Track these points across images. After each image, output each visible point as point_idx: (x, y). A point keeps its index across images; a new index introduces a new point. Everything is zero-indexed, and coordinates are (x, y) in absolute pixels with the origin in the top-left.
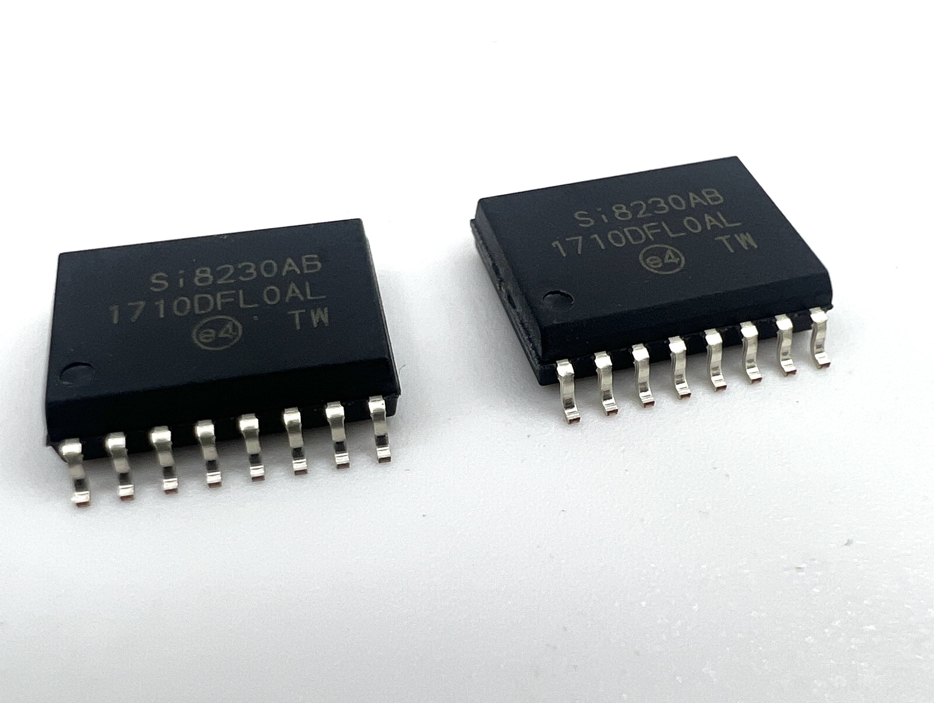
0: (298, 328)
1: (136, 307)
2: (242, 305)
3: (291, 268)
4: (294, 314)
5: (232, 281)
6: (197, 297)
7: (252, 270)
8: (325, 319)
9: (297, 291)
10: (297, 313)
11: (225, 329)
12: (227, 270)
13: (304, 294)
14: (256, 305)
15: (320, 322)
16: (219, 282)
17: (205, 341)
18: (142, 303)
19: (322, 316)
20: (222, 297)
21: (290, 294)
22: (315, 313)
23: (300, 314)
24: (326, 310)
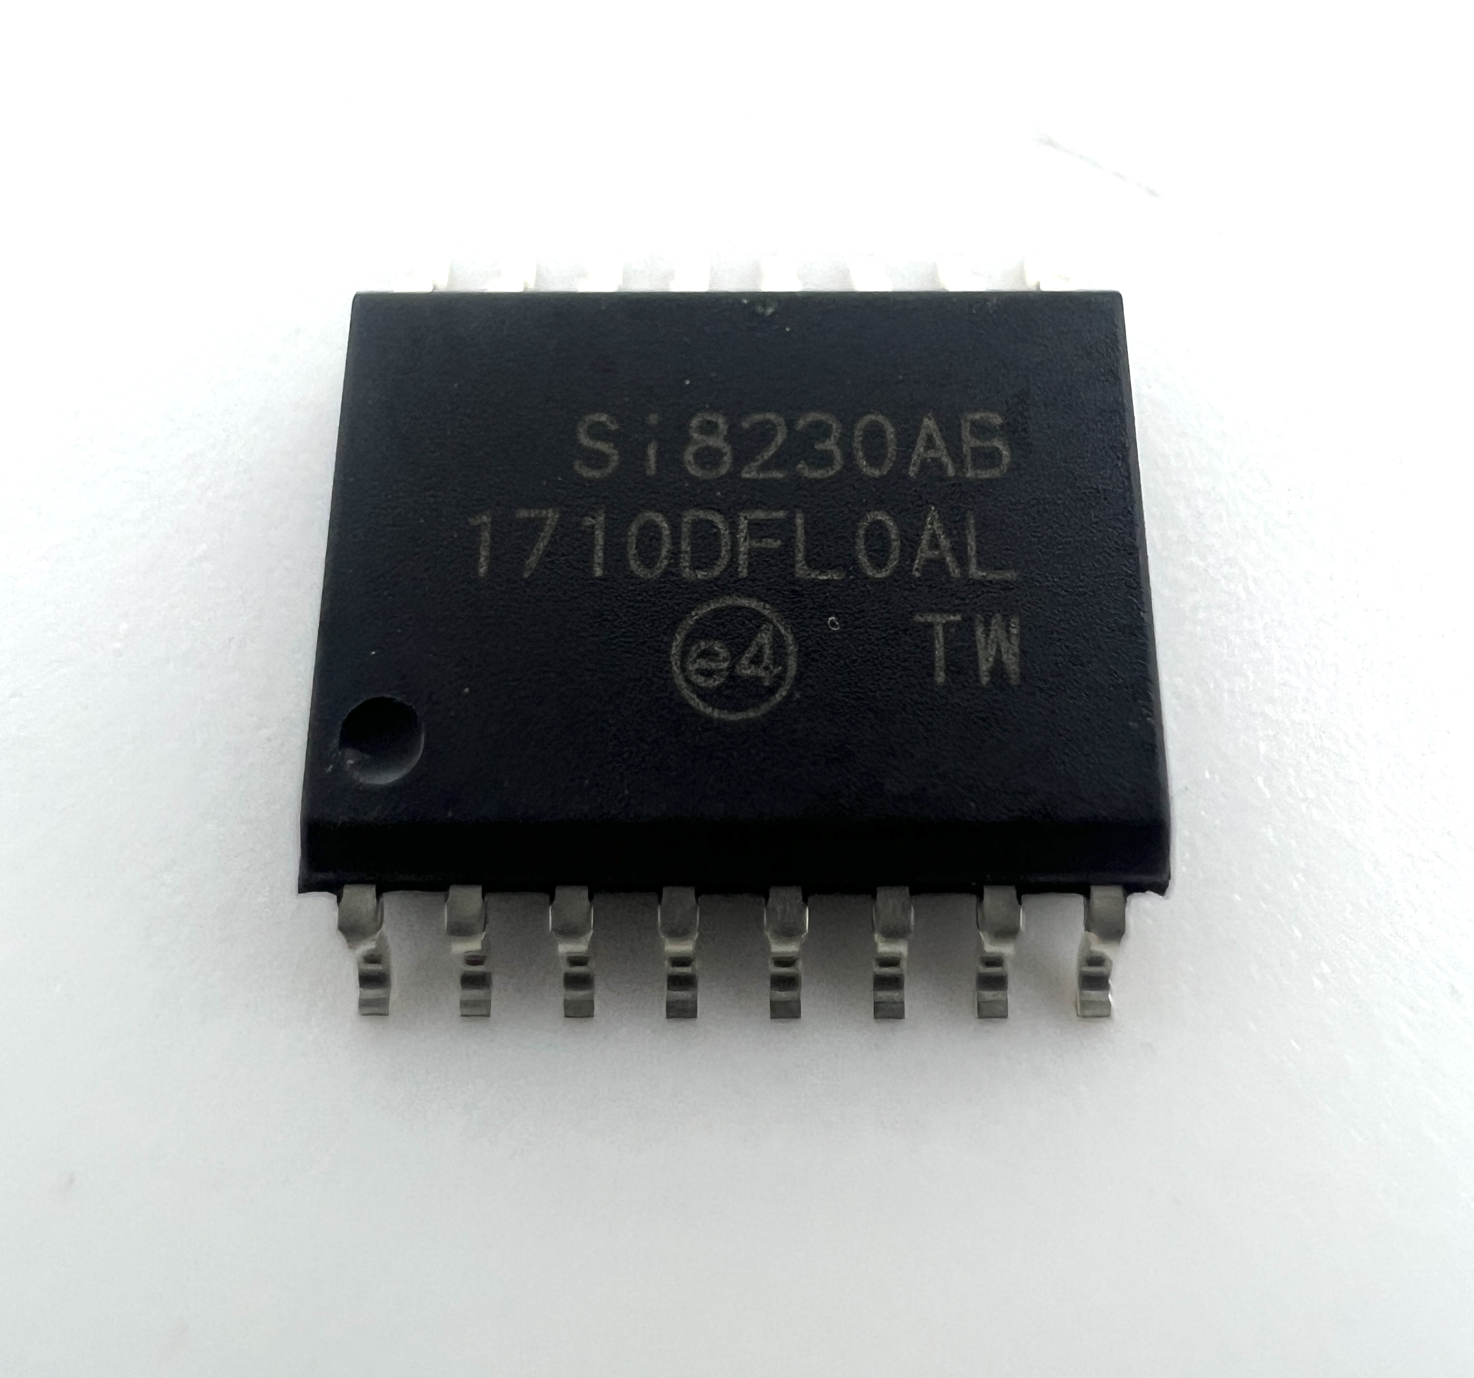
0: (940, 677)
1: (536, 526)
2: (801, 570)
3: (931, 454)
4: (930, 626)
5: (778, 475)
6: (689, 516)
7: (830, 445)
8: (1012, 663)
9: (944, 542)
10: (938, 619)
11: (753, 649)
12: (765, 433)
13: (962, 561)
14: (834, 576)
15: (998, 670)
16: (748, 474)
17: (700, 680)
18: (551, 516)
19: (1004, 646)
20: (757, 529)
21: (924, 552)
22: (987, 632)
23: (947, 626)
24: (1015, 621)
